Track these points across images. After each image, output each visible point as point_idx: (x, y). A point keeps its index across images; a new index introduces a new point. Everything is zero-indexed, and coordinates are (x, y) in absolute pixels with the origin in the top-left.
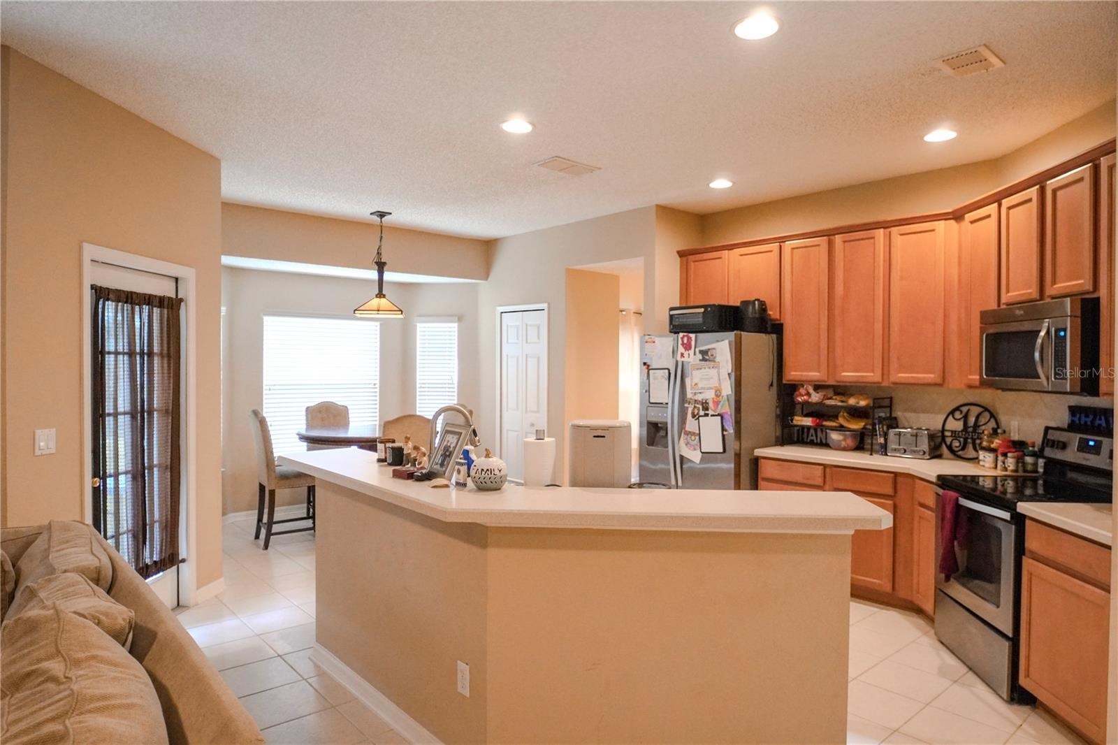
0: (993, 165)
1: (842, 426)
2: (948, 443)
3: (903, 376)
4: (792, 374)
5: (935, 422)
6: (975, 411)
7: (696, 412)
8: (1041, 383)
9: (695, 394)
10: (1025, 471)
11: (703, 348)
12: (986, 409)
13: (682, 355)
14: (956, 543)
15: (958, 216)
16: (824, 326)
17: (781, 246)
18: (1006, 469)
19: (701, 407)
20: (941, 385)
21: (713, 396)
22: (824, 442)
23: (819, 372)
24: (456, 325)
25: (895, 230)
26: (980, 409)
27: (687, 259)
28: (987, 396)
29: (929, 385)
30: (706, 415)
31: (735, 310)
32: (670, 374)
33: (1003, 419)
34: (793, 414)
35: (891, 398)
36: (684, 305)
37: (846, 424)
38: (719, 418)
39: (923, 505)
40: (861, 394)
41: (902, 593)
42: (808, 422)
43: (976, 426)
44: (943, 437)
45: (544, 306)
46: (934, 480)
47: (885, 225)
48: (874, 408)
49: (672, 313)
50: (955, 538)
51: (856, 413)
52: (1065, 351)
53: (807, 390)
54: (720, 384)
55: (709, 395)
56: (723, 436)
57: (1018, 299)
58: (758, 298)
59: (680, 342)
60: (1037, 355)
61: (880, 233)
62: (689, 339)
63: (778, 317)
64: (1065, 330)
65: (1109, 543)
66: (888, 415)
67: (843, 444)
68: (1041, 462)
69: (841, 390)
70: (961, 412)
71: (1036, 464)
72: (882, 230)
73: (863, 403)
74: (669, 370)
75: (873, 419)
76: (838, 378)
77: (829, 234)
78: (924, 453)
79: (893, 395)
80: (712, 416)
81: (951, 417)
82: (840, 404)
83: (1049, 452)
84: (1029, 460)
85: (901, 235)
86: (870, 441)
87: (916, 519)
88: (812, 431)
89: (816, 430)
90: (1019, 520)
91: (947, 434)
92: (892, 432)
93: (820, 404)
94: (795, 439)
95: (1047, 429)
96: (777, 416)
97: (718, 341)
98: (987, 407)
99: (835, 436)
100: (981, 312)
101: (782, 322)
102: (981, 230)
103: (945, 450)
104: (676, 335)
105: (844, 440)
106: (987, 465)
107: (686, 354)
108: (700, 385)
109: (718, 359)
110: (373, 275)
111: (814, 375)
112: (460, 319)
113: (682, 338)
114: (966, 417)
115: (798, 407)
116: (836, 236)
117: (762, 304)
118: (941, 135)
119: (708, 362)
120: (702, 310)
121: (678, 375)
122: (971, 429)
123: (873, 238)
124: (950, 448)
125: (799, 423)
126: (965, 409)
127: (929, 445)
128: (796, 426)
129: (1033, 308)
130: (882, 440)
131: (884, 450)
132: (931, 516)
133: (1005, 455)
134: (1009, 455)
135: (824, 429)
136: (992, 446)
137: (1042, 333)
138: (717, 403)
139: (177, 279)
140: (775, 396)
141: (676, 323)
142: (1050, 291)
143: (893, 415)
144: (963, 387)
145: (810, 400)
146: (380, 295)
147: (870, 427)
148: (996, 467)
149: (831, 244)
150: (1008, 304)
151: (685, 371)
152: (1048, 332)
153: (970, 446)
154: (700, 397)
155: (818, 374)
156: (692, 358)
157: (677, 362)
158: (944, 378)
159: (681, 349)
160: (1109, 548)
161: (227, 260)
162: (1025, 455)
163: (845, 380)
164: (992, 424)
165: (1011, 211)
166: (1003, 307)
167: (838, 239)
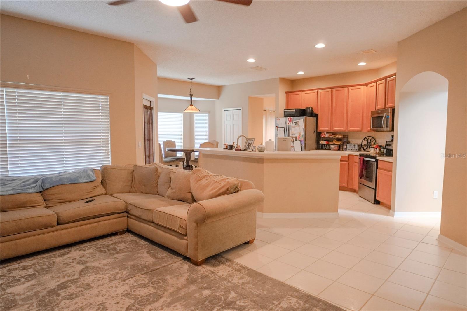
0: (376, 70)
1: (334, 144)
2: (363, 147)
3: (351, 129)
4: (320, 129)
5: (360, 142)
6: (370, 138)
7: (293, 140)
8: (383, 129)
9: (293, 135)
10: (381, 153)
11: (295, 121)
12: (373, 138)
13: (289, 123)
14: (363, 170)
15: (366, 85)
16: (330, 115)
17: (317, 91)
18: (376, 152)
19: (294, 139)
20: (361, 131)
21: (298, 135)
22: (329, 149)
23: (328, 128)
24: (208, 115)
25: (350, 88)
26: (371, 138)
27: (288, 94)
28: (373, 134)
29: (358, 131)
30: (296, 141)
31: (304, 110)
32: (285, 129)
33: (377, 140)
34: (320, 141)
35: (348, 135)
36: (287, 109)
37: (335, 143)
38: (300, 141)
39: (356, 162)
40: (340, 134)
41: (350, 187)
42: (325, 143)
43: (370, 142)
44: (362, 146)
45: (240, 108)
46: (359, 155)
47: (347, 86)
48: (343, 138)
49: (285, 111)
50: (363, 168)
51: (338, 140)
52: (388, 121)
53: (324, 133)
54: (300, 132)
55: (297, 135)
56: (301, 147)
57: (380, 108)
58: (311, 106)
59: (288, 119)
60: (383, 122)
61: (346, 89)
62: (291, 119)
63: (316, 112)
64: (388, 116)
65: (392, 162)
66: (347, 140)
67: (335, 149)
68: (385, 150)
69: (334, 133)
70: (367, 139)
71: (384, 151)
72: (346, 88)
73: (340, 137)
74: (284, 128)
75: (343, 141)
76: (334, 130)
77: (332, 88)
78: (356, 150)
79: (348, 134)
80: (298, 141)
81: (364, 140)
82: (334, 137)
83: (387, 147)
84: (382, 150)
85: (352, 89)
86: (342, 148)
87: (354, 166)
88: (325, 146)
89: (326, 145)
90: (377, 161)
91: (363, 145)
92: (348, 144)
93: (328, 137)
94: (321, 148)
95: (387, 141)
96: (316, 141)
97: (300, 119)
98: (373, 137)
99: (332, 146)
100: (371, 112)
101: (317, 114)
102: (372, 89)
103: (362, 149)
104: (286, 118)
105: (335, 147)
106: (372, 152)
107: (290, 123)
108: (294, 132)
109: (300, 125)
110: (189, 98)
111: (327, 129)
112: (209, 113)
113: (289, 119)
114: (368, 140)
115: (322, 139)
116: (334, 89)
117: (312, 108)
118: (362, 64)
119: (297, 126)
120: (294, 110)
121: (287, 130)
122: (369, 143)
123: (344, 90)
124: (363, 149)
125: (322, 143)
126: (367, 138)
127: (358, 148)
128: (321, 144)
129: (383, 111)
130: (345, 147)
131: (346, 149)
132: (358, 165)
133: (376, 149)
134: (377, 148)
135: (329, 145)
136: (374, 147)
137: (384, 117)
138: (299, 137)
139: (151, 102)
140: (315, 135)
141: (286, 114)
142: (387, 106)
143: (349, 140)
144: (367, 131)
145: (325, 136)
146: (191, 105)
147: (342, 144)
148: (374, 152)
149: (332, 91)
150: (378, 109)
151: (290, 129)
152: (385, 116)
153: (369, 148)
154: (294, 136)
155: (328, 129)
156: (292, 124)
157: (287, 126)
158: (362, 129)
159: (288, 122)
160: (392, 163)
161: (160, 96)
162: (381, 148)
163: (335, 130)
164: (374, 141)
165: (379, 85)
166: (377, 110)
167: (334, 90)
